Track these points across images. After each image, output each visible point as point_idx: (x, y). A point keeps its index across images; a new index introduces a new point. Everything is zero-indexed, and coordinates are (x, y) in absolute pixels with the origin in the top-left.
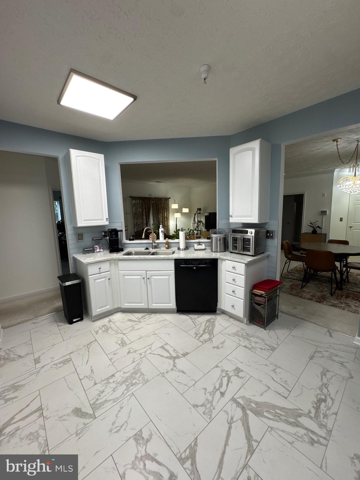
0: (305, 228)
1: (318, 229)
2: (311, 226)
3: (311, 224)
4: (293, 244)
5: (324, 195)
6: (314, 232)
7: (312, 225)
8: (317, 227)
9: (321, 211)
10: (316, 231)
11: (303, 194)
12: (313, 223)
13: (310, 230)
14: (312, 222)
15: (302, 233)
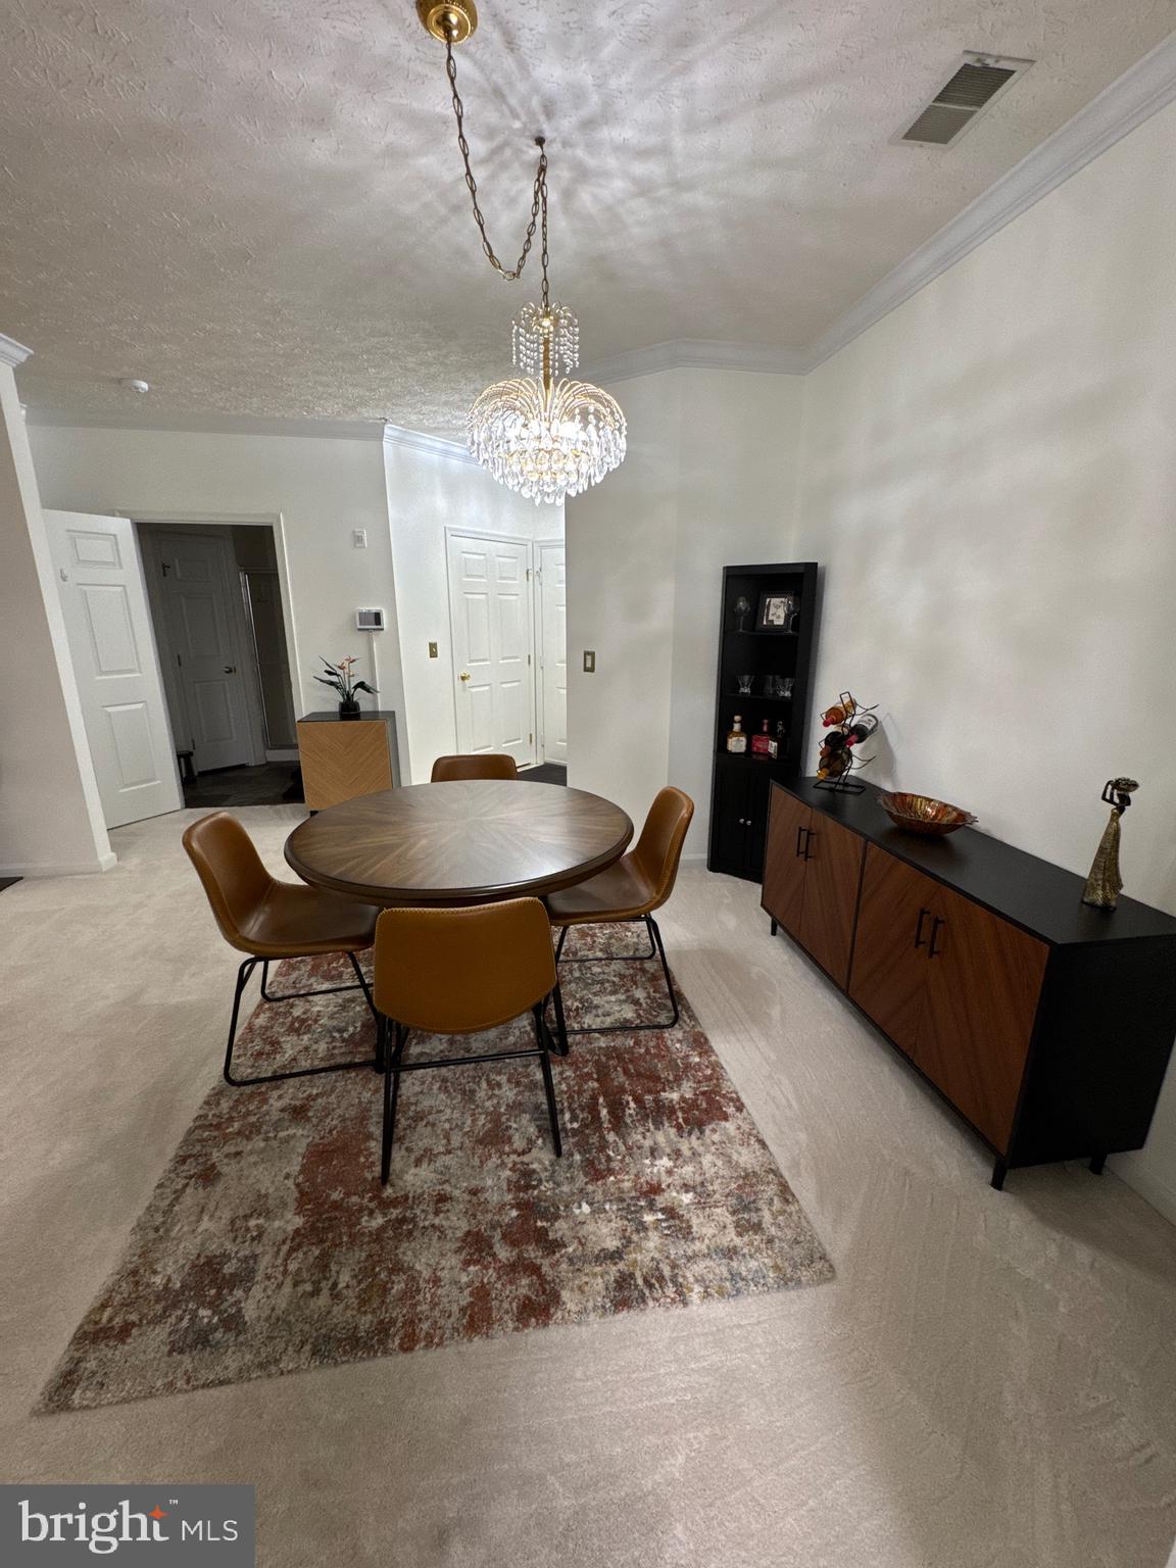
0: (309, 697)
1: (360, 696)
2: (332, 683)
3: (332, 678)
4: (269, 760)
5: (359, 539)
6: (349, 710)
7: (334, 678)
8: (356, 687)
9: (361, 614)
10: (356, 706)
11: (271, 528)
12: (339, 672)
13: (332, 701)
14: (335, 662)
15: (297, 718)
